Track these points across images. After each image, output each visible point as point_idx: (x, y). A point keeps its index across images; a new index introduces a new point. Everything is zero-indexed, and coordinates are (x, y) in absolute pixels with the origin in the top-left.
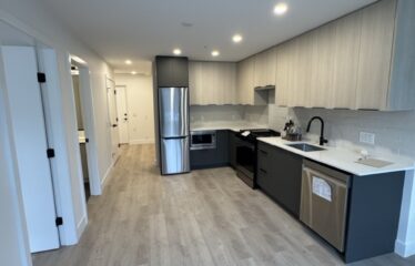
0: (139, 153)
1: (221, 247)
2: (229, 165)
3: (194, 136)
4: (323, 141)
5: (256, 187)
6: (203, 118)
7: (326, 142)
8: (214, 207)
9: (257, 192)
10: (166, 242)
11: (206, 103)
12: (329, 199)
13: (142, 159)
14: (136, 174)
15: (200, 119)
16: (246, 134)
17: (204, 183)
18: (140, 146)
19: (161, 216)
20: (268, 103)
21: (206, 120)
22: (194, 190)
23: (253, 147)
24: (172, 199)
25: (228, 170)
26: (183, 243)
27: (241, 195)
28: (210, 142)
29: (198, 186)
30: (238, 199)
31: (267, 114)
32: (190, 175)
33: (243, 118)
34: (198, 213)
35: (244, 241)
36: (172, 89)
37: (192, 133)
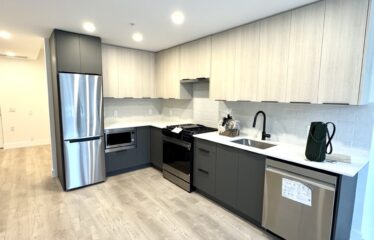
0: (22, 161)
2: (151, 165)
3: (109, 136)
4: (265, 136)
5: (193, 189)
7: (269, 136)
9: (194, 195)
11: (121, 96)
12: (309, 204)
13: (29, 169)
14: (22, 196)
16: (177, 131)
17: (129, 193)
18: (22, 150)
20: (192, 96)
22: (119, 207)
23: (189, 146)
25: (150, 171)
27: (180, 203)
28: (129, 141)
29: (123, 199)
30: (179, 209)
31: (192, 108)
32: (106, 185)
33: (160, 112)
37: (107, 133)
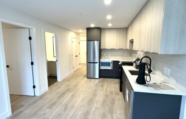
1: (80, 112)
6: (110, 55)
7: (152, 71)
8: (95, 95)
10: (63, 104)
14: (78, 76)
15: (108, 55)
19: (72, 93)
21: (111, 56)
24: (82, 88)
26: (68, 106)
28: (110, 66)
29: (97, 85)
34: (86, 96)
35: (92, 113)
36: (96, 42)
37: (101, 61)
